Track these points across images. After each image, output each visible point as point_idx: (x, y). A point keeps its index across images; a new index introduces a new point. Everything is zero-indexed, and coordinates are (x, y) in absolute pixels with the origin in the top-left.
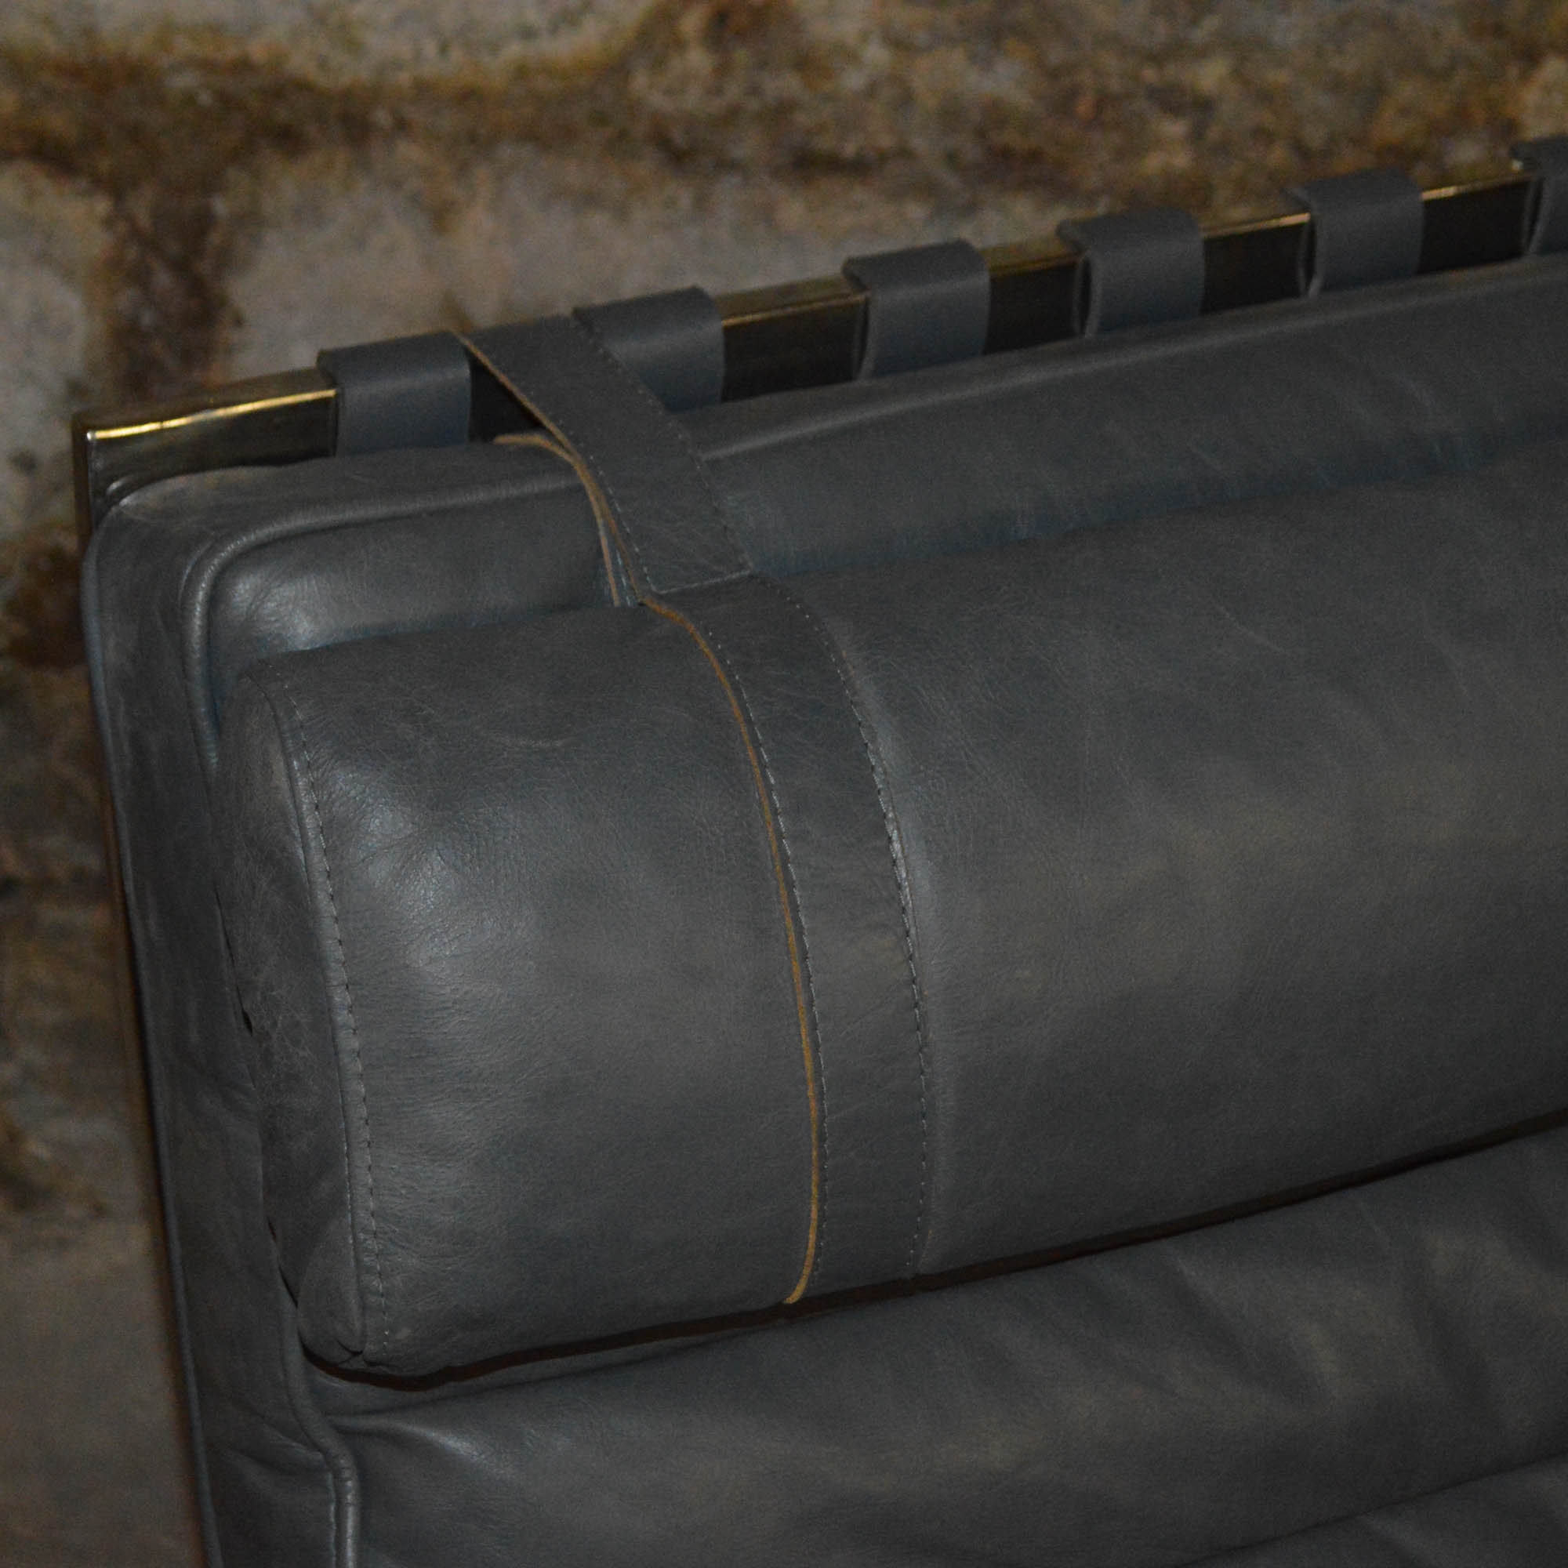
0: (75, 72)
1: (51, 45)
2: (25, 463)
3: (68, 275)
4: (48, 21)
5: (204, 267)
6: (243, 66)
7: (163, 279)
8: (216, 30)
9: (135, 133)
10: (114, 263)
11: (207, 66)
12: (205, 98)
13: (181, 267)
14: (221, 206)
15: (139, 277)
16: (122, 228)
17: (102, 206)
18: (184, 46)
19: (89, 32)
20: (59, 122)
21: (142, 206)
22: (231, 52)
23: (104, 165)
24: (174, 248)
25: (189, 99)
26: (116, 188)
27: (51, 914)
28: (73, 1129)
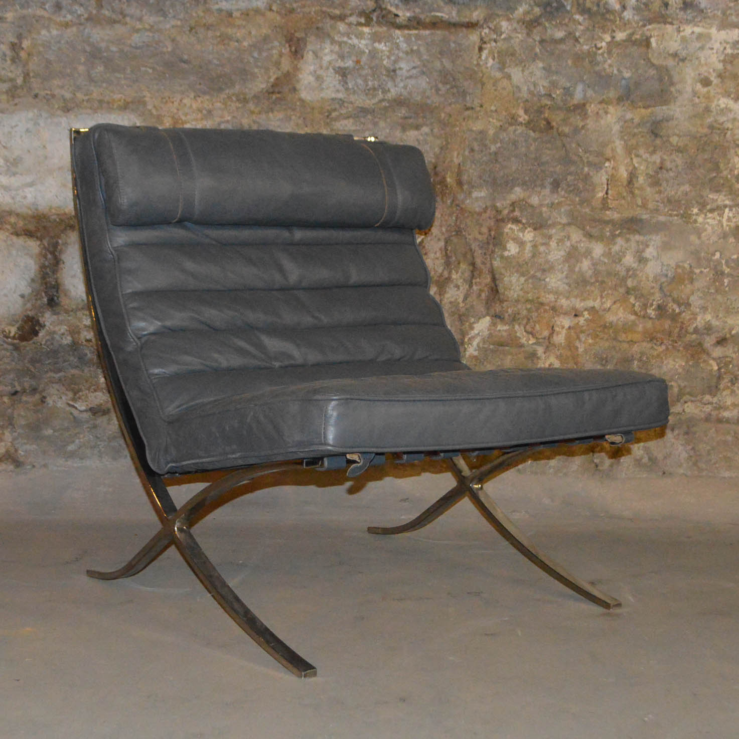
0: (34, 217)
1: (30, 212)
2: (22, 296)
3: (31, 257)
4: (29, 208)
5: (57, 254)
6: (65, 214)
7: (49, 256)
8: (59, 207)
9: (45, 227)
10: (41, 254)
11: (58, 215)
12: (58, 220)
13: (53, 253)
14: (60, 241)
15: (45, 256)
16: (42, 246)
17: (38, 243)
18: (53, 211)
19: (37, 210)
20: (31, 227)
21: (45, 242)
22: (63, 212)
23: (39, 234)
24: (51, 249)
25: (55, 220)
26: (40, 239)
27: (24, 398)
28: (28, 447)
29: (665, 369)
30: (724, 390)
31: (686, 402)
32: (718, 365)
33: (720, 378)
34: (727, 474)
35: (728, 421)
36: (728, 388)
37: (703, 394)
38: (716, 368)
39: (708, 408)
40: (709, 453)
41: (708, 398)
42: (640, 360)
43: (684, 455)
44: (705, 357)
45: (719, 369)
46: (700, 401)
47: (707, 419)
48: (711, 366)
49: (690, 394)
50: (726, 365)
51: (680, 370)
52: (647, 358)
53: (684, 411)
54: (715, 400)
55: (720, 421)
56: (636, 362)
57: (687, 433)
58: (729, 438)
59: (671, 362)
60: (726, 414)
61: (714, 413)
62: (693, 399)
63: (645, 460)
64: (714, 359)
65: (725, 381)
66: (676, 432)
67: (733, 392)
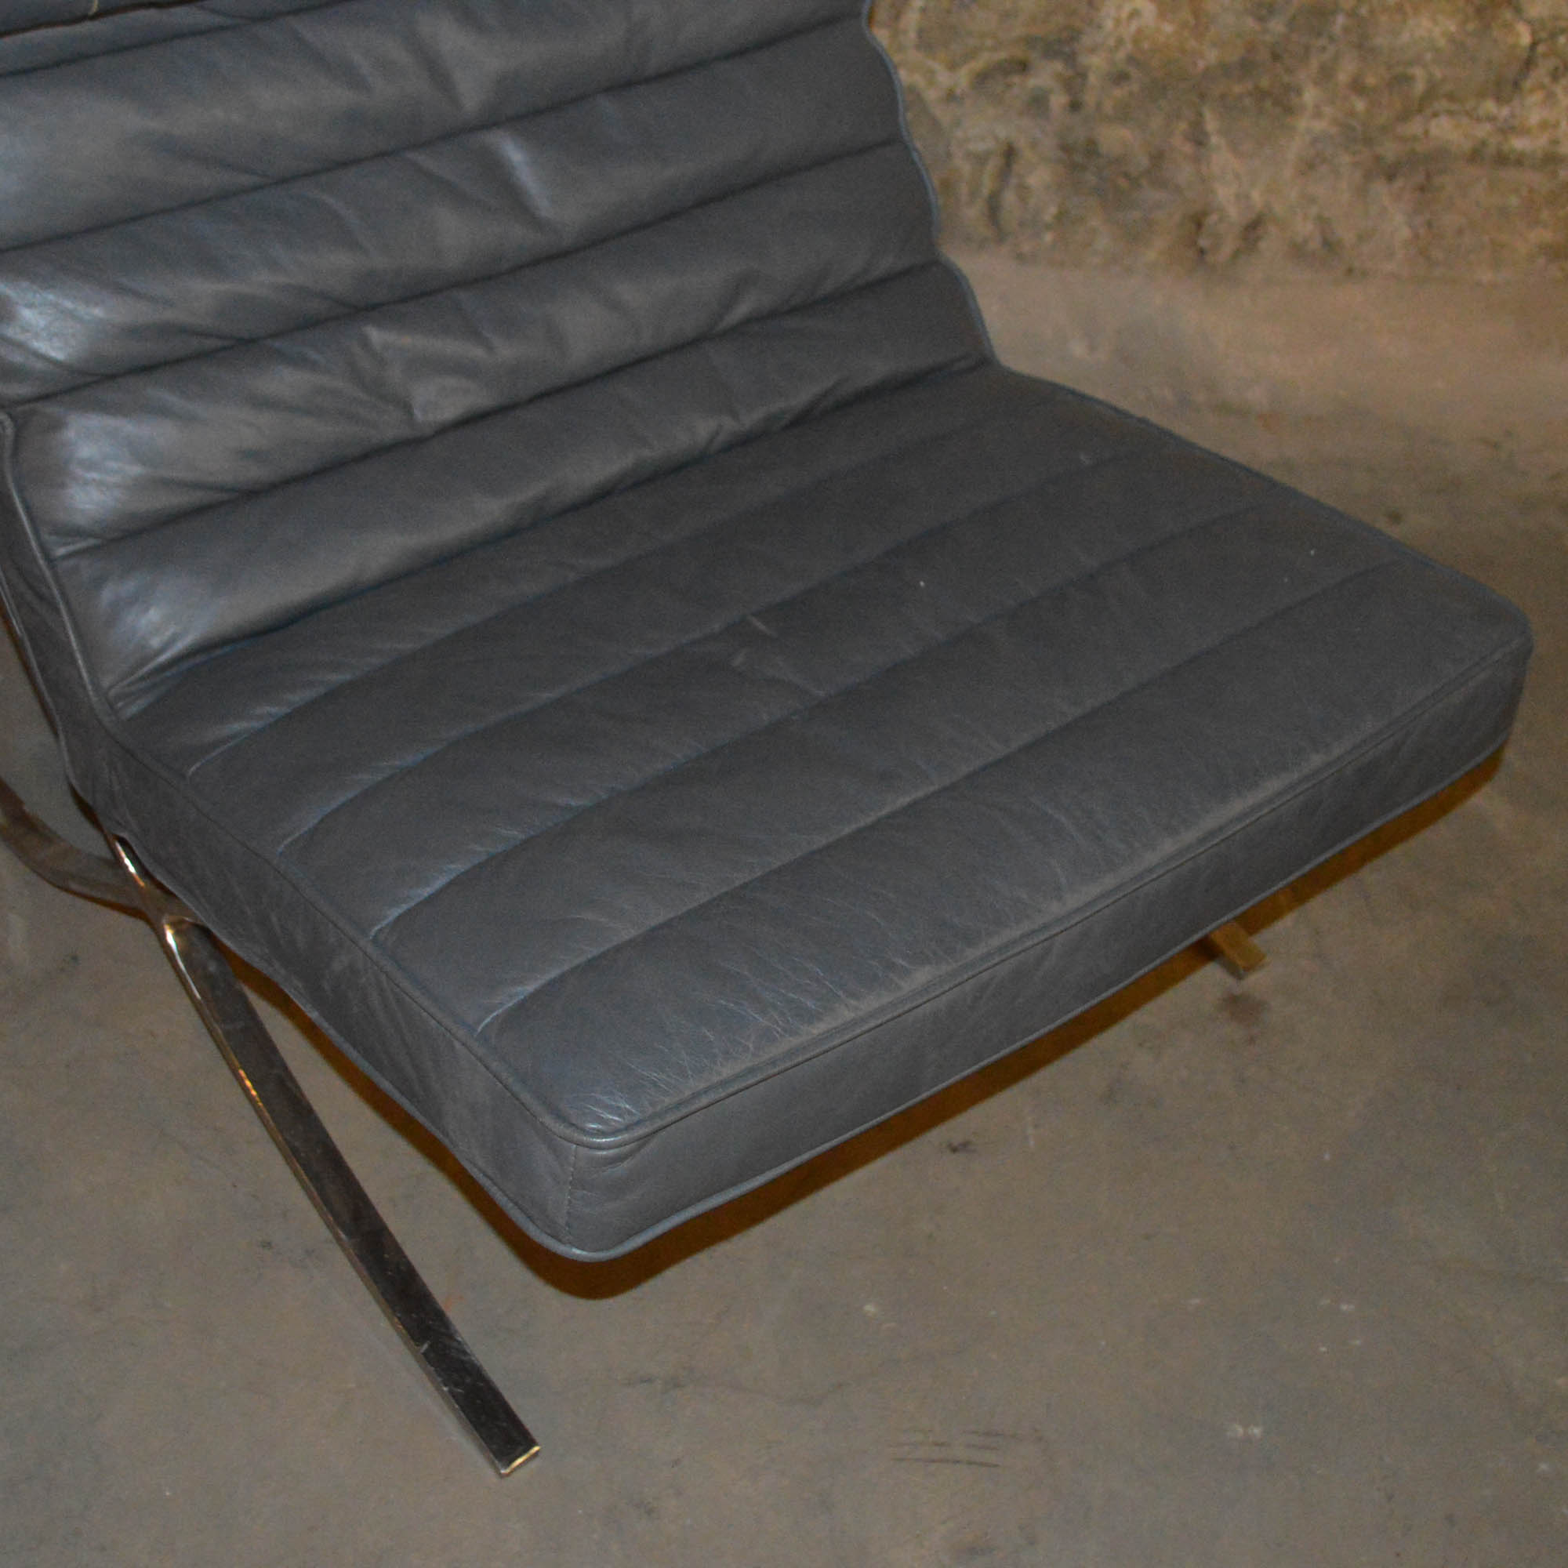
29: (1405, 37)
30: (1532, 91)
31: (1435, 115)
32: (1533, 33)
33: (1529, 63)
34: (1486, 276)
35: (1519, 161)
36: (1542, 87)
37: (1481, 95)
38: (1526, 39)
39: (1483, 131)
40: (1460, 232)
41: (1490, 106)
42: (1352, 14)
43: (1405, 233)
44: (1508, 15)
45: (1534, 45)
46: (1468, 114)
47: (1475, 156)
48: (1518, 35)
49: (1451, 97)
50: (1553, 36)
51: (1442, 43)
52: (1372, 12)
53: (1426, 133)
54: (1505, 111)
55: (1502, 160)
56: (1340, 20)
57: (1422, 189)
58: (1514, 201)
59: (1425, 22)
60: (1519, 144)
61: (1493, 141)
62: (1454, 107)
63: (1315, 244)
64: (1529, 22)
65: (1540, 73)
66: (1399, 183)
67: (1550, 96)
